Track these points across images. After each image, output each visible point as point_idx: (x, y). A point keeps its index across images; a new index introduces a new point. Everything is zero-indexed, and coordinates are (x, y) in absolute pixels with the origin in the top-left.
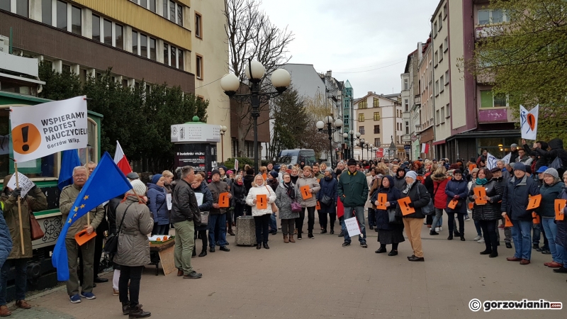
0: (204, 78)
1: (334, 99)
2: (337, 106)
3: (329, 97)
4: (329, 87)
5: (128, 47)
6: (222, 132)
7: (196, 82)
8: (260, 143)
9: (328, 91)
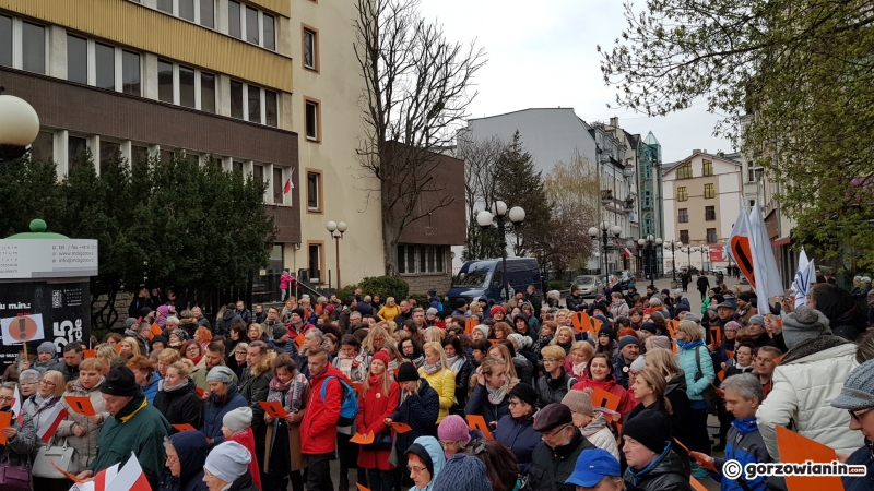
0: (323, 140)
1: (618, 164)
2: (625, 177)
3: (603, 163)
4: (604, 144)
5: (151, 90)
6: (337, 233)
7: (305, 148)
8: (449, 247)
9: (599, 152)
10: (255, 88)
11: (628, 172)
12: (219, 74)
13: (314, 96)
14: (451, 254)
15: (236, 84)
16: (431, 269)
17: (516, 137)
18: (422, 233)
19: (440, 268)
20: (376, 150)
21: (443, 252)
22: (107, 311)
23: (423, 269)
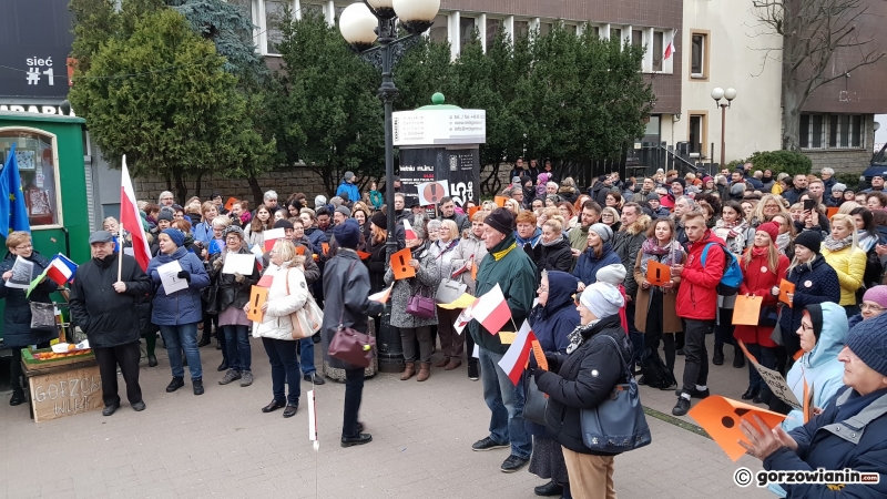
6: (723, 101)
8: (871, 116)
14: (873, 125)
16: (844, 143)
18: (838, 100)
19: (856, 142)
21: (862, 122)
22: (491, 181)
23: (833, 143)
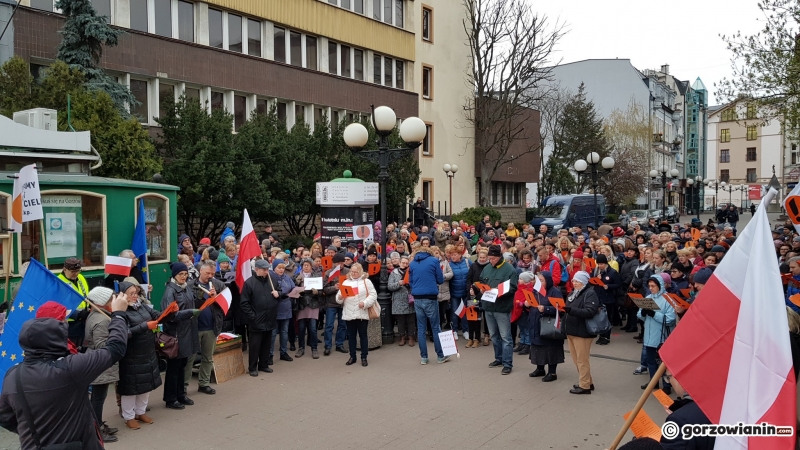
0: (435, 98)
1: (667, 109)
2: (673, 121)
3: (655, 109)
4: (657, 91)
5: (324, 66)
6: (450, 173)
7: (422, 104)
8: (524, 184)
9: (653, 99)
10: (389, 58)
11: (676, 116)
12: (366, 49)
13: (429, 63)
14: (525, 190)
15: (377, 55)
16: (510, 203)
17: (581, 88)
18: (507, 173)
19: (517, 202)
20: (473, 106)
21: (519, 188)
23: (504, 202)
